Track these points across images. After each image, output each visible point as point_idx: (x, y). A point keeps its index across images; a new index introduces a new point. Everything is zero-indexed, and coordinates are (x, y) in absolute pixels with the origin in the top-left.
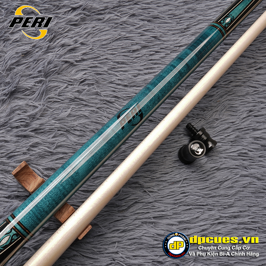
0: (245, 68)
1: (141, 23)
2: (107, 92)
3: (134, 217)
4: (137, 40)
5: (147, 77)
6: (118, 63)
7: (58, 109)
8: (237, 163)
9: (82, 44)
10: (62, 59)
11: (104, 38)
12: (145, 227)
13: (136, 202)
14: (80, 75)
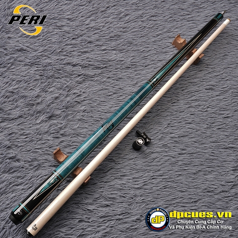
0: (166, 103)
1: (113, 81)
2: (96, 116)
3: (111, 176)
4: (111, 90)
5: (116, 108)
6: (102, 101)
7: (72, 124)
8: (162, 149)
9: (84, 92)
10: (74, 100)
11: (94, 89)
12: (116, 180)
13: (111, 169)
14: (83, 108)
